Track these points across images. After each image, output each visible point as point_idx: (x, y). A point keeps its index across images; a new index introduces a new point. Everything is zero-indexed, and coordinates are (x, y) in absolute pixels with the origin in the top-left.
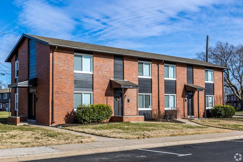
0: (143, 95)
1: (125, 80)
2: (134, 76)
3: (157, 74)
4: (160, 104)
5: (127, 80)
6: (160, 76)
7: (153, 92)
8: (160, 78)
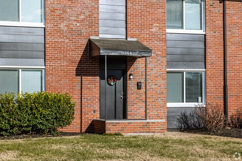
0: (182, 73)
1: (129, 39)
2: (154, 30)
3: (221, 23)
4: (229, 93)
5: (135, 39)
6: (227, 29)
7: (208, 66)
8: (228, 33)
